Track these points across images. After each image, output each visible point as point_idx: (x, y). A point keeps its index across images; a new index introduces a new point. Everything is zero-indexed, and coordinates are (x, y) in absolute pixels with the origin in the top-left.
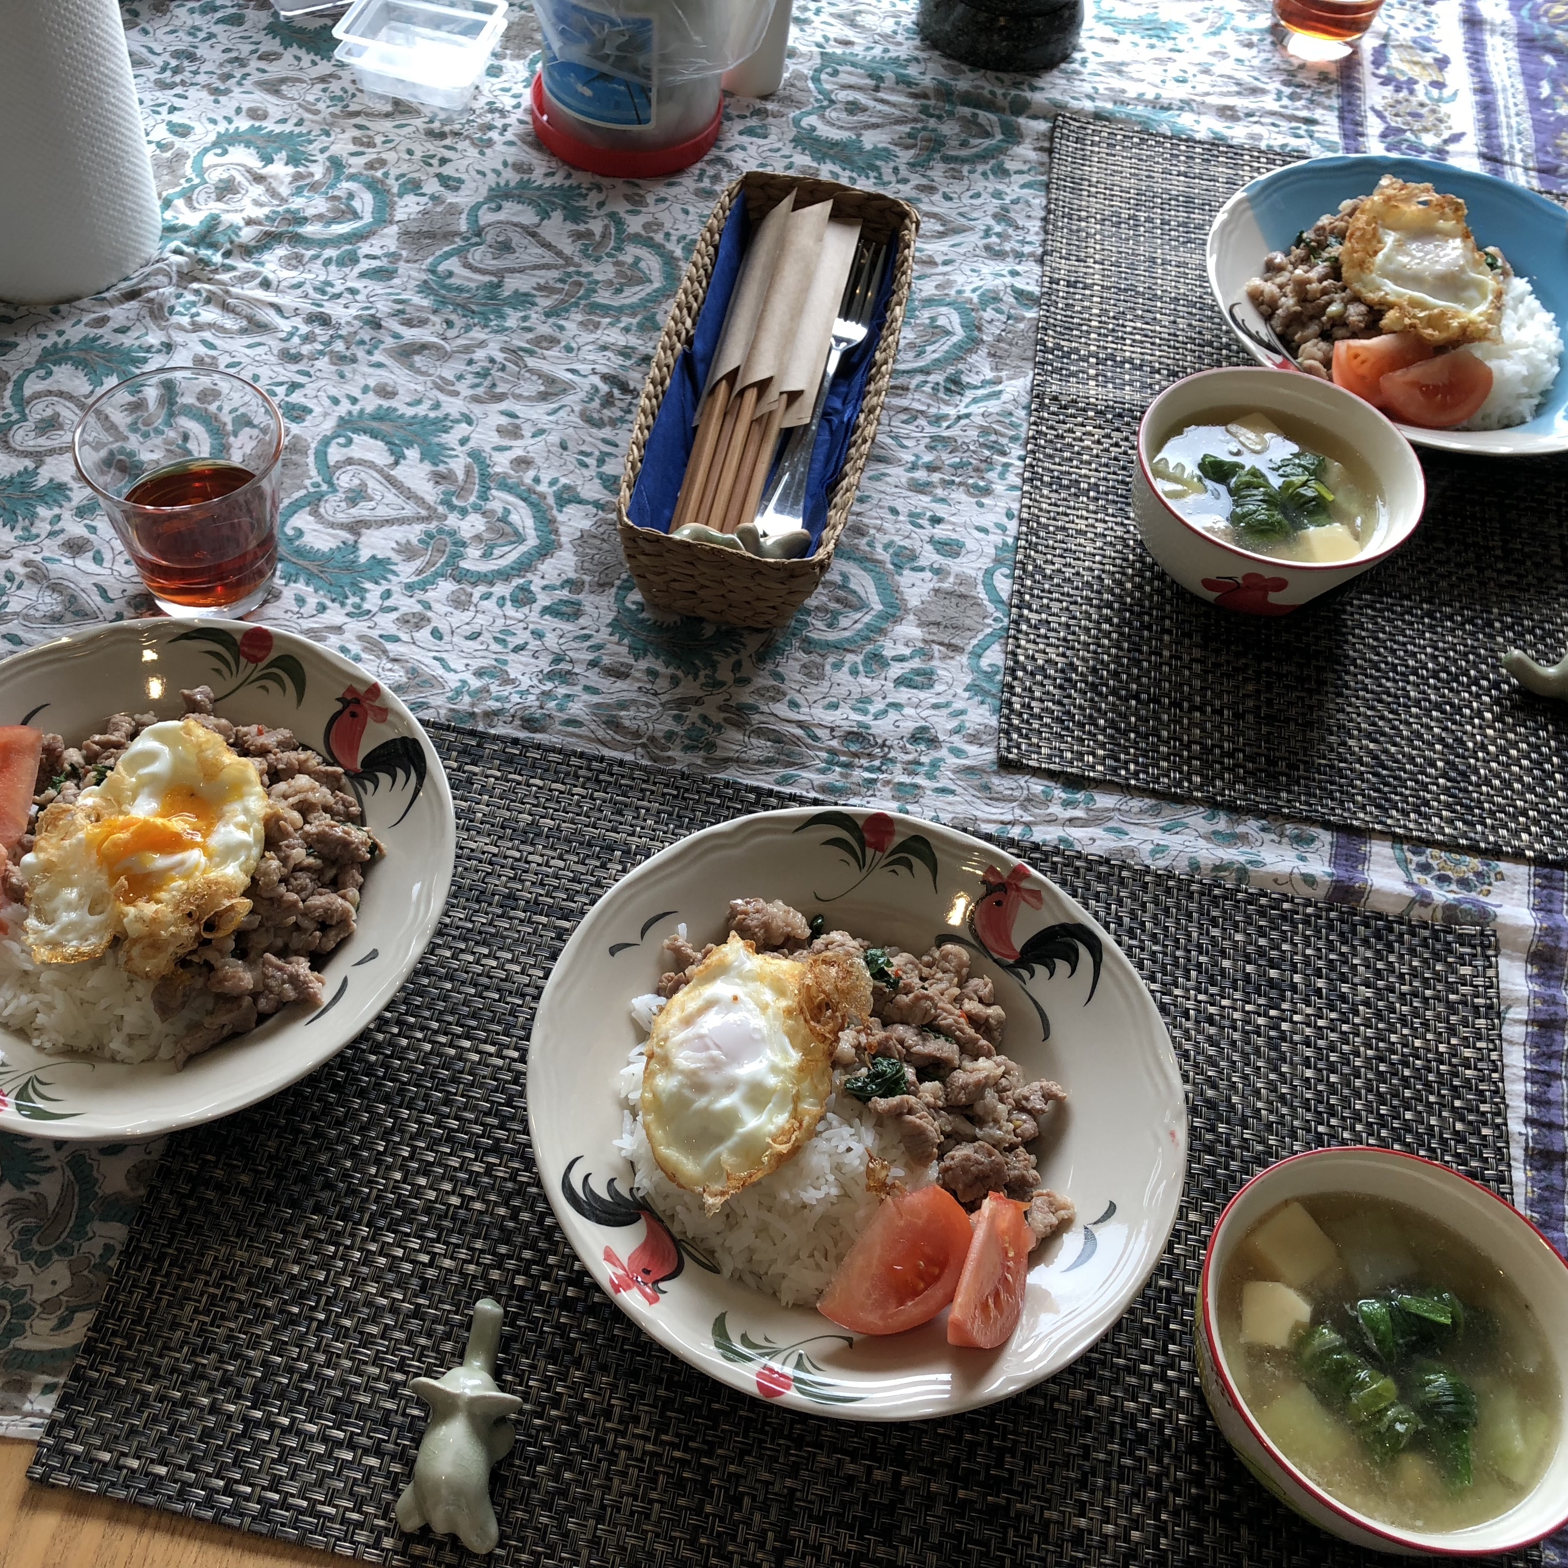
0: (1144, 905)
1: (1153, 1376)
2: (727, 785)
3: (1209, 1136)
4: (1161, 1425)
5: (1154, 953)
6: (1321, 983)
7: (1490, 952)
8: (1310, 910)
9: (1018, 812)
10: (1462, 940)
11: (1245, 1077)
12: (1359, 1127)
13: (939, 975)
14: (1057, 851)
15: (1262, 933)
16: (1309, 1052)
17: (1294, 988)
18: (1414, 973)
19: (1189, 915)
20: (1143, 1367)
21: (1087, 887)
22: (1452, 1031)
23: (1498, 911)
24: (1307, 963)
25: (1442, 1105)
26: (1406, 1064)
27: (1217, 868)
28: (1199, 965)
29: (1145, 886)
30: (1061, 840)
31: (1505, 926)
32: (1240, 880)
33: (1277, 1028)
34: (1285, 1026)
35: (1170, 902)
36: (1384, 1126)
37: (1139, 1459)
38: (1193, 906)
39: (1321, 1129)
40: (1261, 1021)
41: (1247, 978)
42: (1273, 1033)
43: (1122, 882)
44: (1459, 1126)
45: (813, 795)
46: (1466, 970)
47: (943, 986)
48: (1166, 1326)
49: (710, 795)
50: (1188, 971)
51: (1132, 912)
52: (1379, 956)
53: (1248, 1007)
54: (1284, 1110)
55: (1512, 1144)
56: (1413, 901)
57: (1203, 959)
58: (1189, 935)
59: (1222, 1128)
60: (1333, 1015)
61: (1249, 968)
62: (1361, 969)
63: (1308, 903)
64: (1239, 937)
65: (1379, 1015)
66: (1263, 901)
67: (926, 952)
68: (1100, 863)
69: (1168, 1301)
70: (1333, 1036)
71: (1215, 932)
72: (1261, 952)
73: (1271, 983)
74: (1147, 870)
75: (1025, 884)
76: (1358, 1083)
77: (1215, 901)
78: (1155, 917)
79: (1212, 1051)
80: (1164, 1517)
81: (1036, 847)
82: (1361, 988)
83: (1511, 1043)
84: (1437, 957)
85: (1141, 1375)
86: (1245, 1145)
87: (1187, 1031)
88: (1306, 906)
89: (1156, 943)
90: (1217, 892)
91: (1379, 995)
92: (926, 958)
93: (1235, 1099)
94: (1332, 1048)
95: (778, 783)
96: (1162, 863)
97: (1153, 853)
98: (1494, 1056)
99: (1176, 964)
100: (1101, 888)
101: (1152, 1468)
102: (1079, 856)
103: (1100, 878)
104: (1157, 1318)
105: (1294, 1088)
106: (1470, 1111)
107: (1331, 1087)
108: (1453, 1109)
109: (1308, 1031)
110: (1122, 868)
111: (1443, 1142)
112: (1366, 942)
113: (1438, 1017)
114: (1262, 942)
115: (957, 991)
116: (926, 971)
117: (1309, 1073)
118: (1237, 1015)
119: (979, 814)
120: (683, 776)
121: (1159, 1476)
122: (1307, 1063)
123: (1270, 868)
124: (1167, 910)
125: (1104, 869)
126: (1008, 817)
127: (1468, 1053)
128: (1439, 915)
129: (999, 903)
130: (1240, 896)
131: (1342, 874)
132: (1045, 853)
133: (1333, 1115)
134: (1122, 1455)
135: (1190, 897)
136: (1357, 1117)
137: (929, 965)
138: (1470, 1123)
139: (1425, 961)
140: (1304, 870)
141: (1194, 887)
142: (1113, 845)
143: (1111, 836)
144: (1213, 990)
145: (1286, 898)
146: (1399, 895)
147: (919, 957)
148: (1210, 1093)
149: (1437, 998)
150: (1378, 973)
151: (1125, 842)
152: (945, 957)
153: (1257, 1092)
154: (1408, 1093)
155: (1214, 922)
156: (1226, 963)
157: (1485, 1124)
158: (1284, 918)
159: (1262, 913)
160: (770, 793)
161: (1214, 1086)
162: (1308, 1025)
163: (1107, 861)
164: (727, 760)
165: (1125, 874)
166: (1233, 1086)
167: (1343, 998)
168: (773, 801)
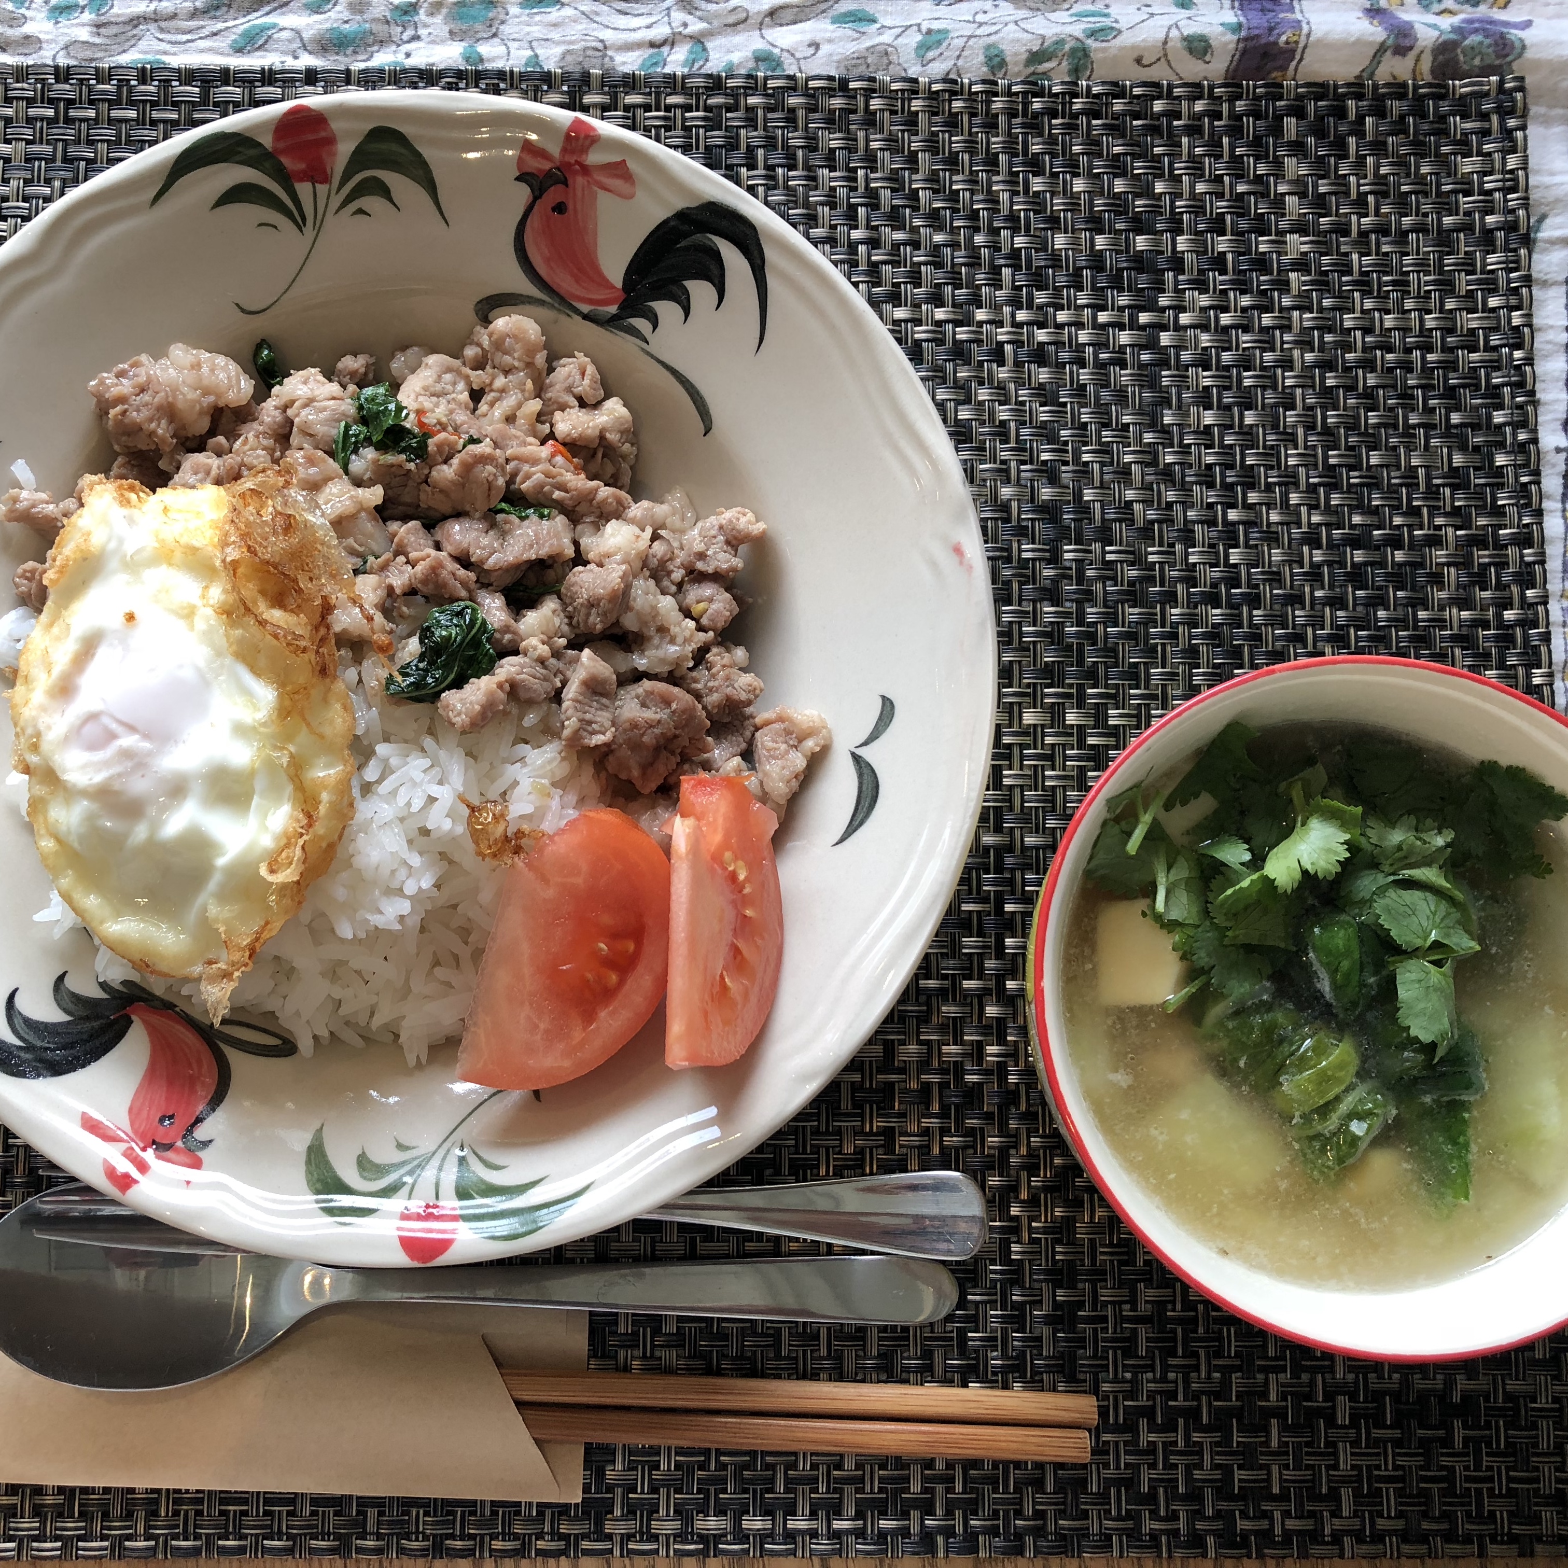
0: (912, 159)
1: (982, 996)
2: (144, 75)
3: (1048, 572)
4: (1001, 1070)
5: (936, 249)
6: (1222, 244)
7: (1512, 123)
8: (1199, 106)
9: (678, 16)
10: (1463, 107)
11: (1104, 450)
12: (1294, 498)
13: (500, 381)
14: (753, 84)
15: (1118, 167)
16: (1206, 379)
17: (1177, 264)
18: (1382, 189)
19: (992, 161)
20: (967, 984)
21: (812, 146)
22: (1446, 286)
23: (1527, 35)
24: (1197, 208)
25: (1428, 427)
26: (1368, 365)
27: (1036, 57)
28: (1015, 254)
29: (911, 121)
30: (761, 58)
31: (1537, 64)
32: (1076, 71)
33: (1152, 344)
34: (1165, 339)
35: (958, 142)
36: (1333, 487)
37: (971, 1132)
38: (997, 143)
39: (1233, 515)
40: (1125, 337)
41: (1097, 261)
42: (1145, 357)
43: (870, 120)
44: (1458, 460)
45: (307, 61)
46: (1468, 165)
47: (510, 402)
48: (999, 910)
49: (115, 103)
50: (995, 271)
51: (894, 179)
52: (1321, 168)
53: (1103, 317)
54: (1171, 496)
55: (1545, 471)
56: (1382, 49)
57: (1020, 241)
58: (993, 200)
59: (1069, 553)
60: (1246, 301)
61: (1101, 242)
62: (1292, 201)
63: (1196, 90)
64: (1079, 185)
65: (1322, 284)
66: (1118, 106)
67: (468, 339)
68: (830, 92)
69: (999, 869)
70: (1246, 339)
71: (1037, 184)
72: (1119, 205)
73: (1140, 262)
74: (913, 87)
75: (594, 158)
76: (1291, 417)
77: (1034, 125)
78: (933, 178)
79: (1044, 414)
80: (1015, 1211)
81: (716, 83)
82: (1293, 239)
83: (1545, 284)
84: (1420, 149)
85: (965, 998)
86: (1109, 570)
87: (1001, 387)
88: (1193, 98)
89: (940, 228)
90: (1037, 104)
91: (1323, 246)
92: (470, 352)
93: (1088, 495)
94: (1246, 363)
95: (239, 50)
96: (938, 68)
97: (923, 48)
98: (1517, 319)
99: (974, 261)
100: (835, 141)
101: (993, 1140)
102: (793, 85)
103: (832, 121)
104: (984, 900)
105: (1185, 450)
106: (1476, 427)
107: (1248, 436)
108: (1449, 431)
109: (1205, 339)
110: (869, 93)
111: (1433, 493)
112: (1297, 148)
113: (1422, 266)
114: (1119, 186)
115: (535, 405)
116: (478, 377)
117: (1209, 418)
118: (1083, 337)
119: (608, 35)
120: (62, 74)
121: (1004, 1152)
122: (1204, 399)
123: (1126, 39)
124: (952, 162)
125: (837, 102)
126: (661, 32)
127: (1472, 321)
128: (1426, 65)
129: (560, 208)
130: (1078, 104)
131: (1258, 21)
132: (734, 93)
133: (1251, 485)
134: (944, 1131)
135: (991, 125)
136: (1290, 480)
137: (479, 365)
138: (1477, 449)
139: (1401, 163)
140: (1190, 29)
141: (998, 104)
142: (851, 48)
143: (846, 31)
144: (1041, 298)
145: (1156, 89)
146: (1359, 42)
147: (456, 354)
148: (1046, 493)
149: (1420, 229)
150: (1320, 204)
151: (874, 38)
152: (499, 345)
153: (1124, 473)
154: (1373, 418)
155: (1035, 166)
156: (1060, 241)
157: (1501, 445)
158: (1154, 130)
159: (1116, 129)
160: (225, 76)
161: (1053, 479)
162: (1205, 328)
163: (843, 85)
164: (136, 21)
165: (876, 103)
166: (1084, 471)
167: (1261, 264)
168: (234, 92)
